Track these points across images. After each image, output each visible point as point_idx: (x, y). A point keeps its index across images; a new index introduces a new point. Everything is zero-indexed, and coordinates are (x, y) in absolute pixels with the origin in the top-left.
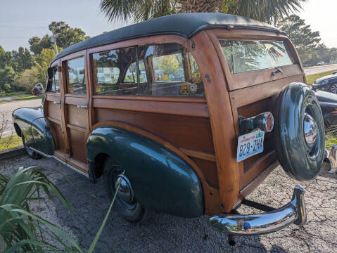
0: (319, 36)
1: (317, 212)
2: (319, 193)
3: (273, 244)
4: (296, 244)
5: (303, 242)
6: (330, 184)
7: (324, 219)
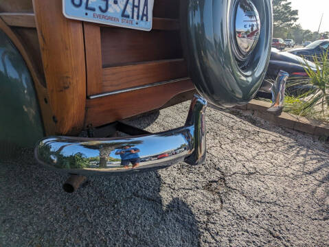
0: (297, 14)
1: (247, 164)
2: (256, 144)
3: (175, 196)
4: (207, 198)
5: (216, 196)
6: (272, 137)
7: (252, 171)
